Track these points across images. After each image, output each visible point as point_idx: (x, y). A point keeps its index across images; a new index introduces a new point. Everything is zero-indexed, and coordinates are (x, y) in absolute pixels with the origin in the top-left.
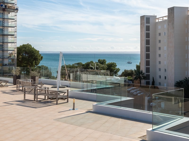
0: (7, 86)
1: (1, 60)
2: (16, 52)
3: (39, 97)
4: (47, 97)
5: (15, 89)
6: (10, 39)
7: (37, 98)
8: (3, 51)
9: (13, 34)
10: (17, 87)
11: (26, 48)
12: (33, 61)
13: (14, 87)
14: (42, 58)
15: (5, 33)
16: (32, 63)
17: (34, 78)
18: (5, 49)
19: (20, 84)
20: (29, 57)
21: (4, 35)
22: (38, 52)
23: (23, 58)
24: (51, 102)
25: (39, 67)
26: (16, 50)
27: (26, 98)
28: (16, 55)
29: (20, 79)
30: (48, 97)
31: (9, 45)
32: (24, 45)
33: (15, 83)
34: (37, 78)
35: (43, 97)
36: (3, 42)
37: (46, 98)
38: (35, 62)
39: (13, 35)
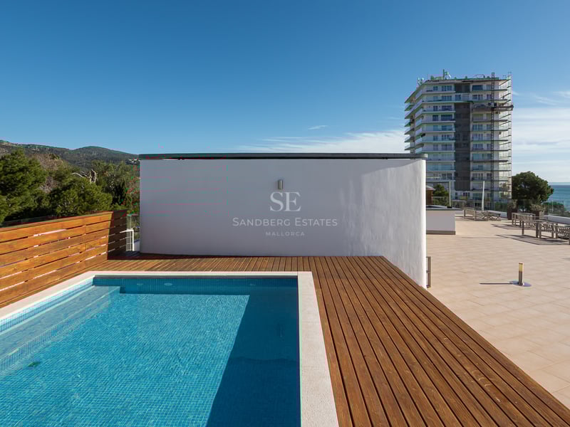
0: (500, 220)
1: (490, 192)
2: (511, 183)
3: (543, 233)
4: (555, 234)
5: (511, 224)
6: (501, 166)
7: (540, 236)
8: (492, 181)
9: (506, 159)
10: (513, 222)
11: (525, 177)
12: (538, 194)
13: (510, 222)
14: (552, 191)
15: (495, 159)
16: (536, 198)
17: (537, 213)
18: (495, 179)
19: (517, 218)
20: (530, 189)
21: (493, 162)
22: (546, 182)
23: (522, 191)
24: (560, 241)
25: (547, 203)
26: (510, 179)
27: (525, 234)
28: (511, 186)
29: (516, 212)
30: (557, 235)
31: (501, 173)
32: (522, 174)
33: (509, 217)
34: (540, 213)
35: (549, 234)
36: (492, 171)
37: (555, 237)
38: (541, 197)
39: (506, 161)
